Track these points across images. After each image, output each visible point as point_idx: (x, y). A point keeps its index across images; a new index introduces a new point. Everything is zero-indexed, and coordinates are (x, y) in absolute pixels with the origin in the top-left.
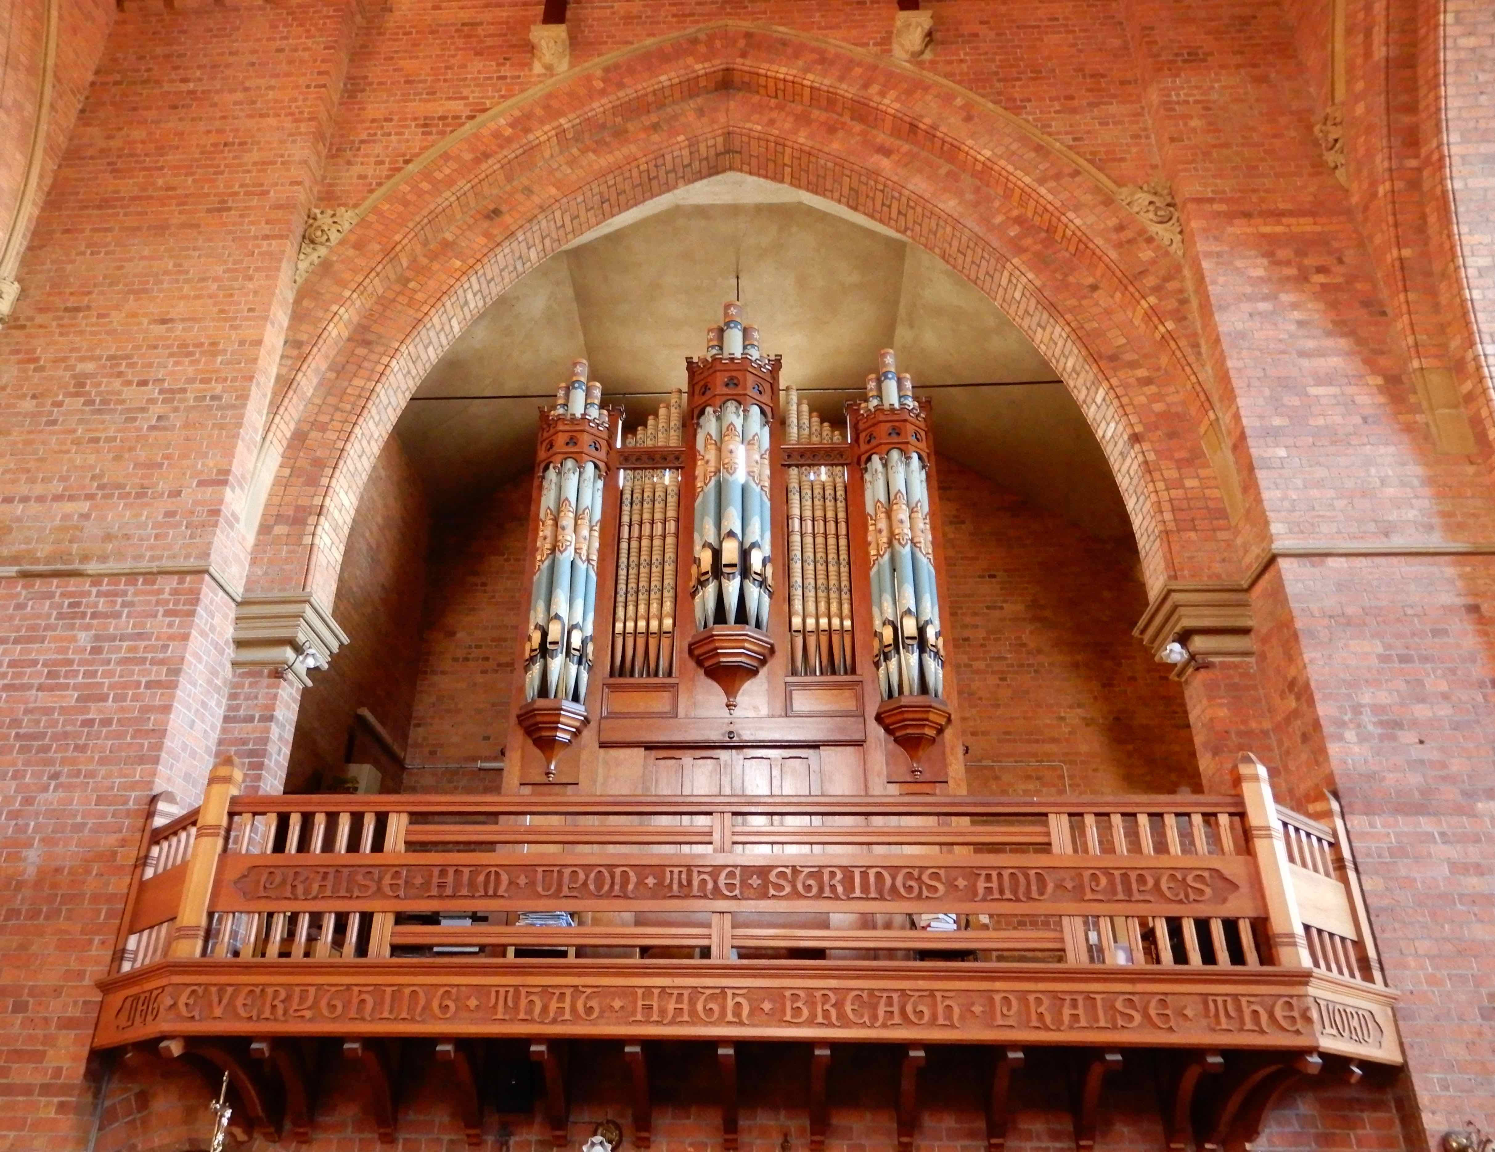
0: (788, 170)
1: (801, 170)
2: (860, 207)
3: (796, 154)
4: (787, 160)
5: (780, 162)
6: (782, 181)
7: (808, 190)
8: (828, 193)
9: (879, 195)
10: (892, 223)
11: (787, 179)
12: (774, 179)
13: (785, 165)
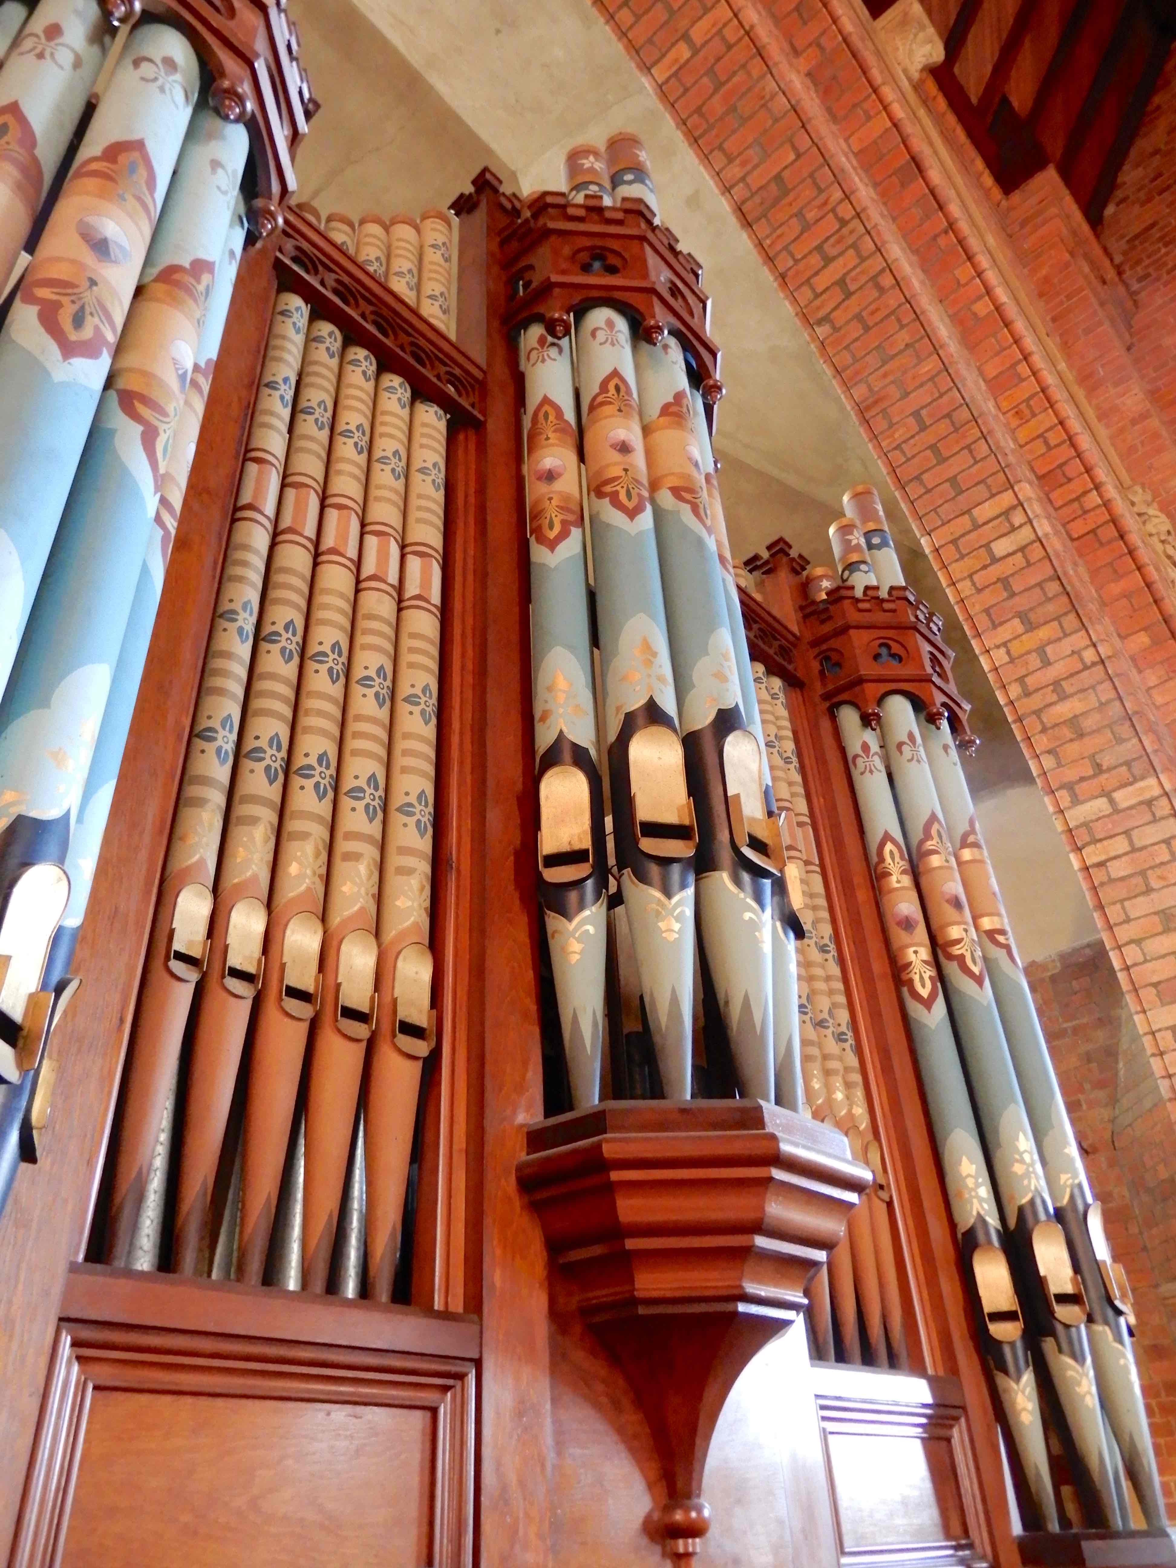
0: (683, 51)
1: (710, 71)
2: (762, 228)
3: (731, 34)
4: (698, 33)
5: (684, 24)
6: (646, 68)
7: (683, 123)
8: (719, 159)
9: (830, 224)
10: (805, 294)
11: (660, 73)
12: (633, 49)
13: (685, 37)
